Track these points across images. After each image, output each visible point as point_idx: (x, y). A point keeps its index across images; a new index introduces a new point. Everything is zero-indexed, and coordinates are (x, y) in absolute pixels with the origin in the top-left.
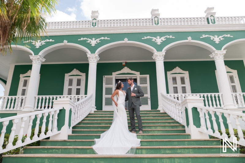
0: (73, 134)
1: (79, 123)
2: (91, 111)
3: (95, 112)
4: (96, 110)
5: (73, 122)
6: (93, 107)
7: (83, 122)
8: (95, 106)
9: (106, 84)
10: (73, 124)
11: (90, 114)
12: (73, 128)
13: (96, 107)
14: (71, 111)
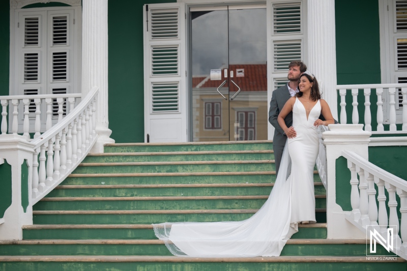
0: (36, 226)
1: (56, 191)
2: (94, 147)
3: (107, 147)
4: (112, 142)
5: (36, 190)
6: (100, 133)
7: (65, 186)
8: (110, 127)
9: (155, 36)
10: (36, 195)
11: (88, 157)
12: (38, 206)
13: (110, 131)
14: (25, 167)
